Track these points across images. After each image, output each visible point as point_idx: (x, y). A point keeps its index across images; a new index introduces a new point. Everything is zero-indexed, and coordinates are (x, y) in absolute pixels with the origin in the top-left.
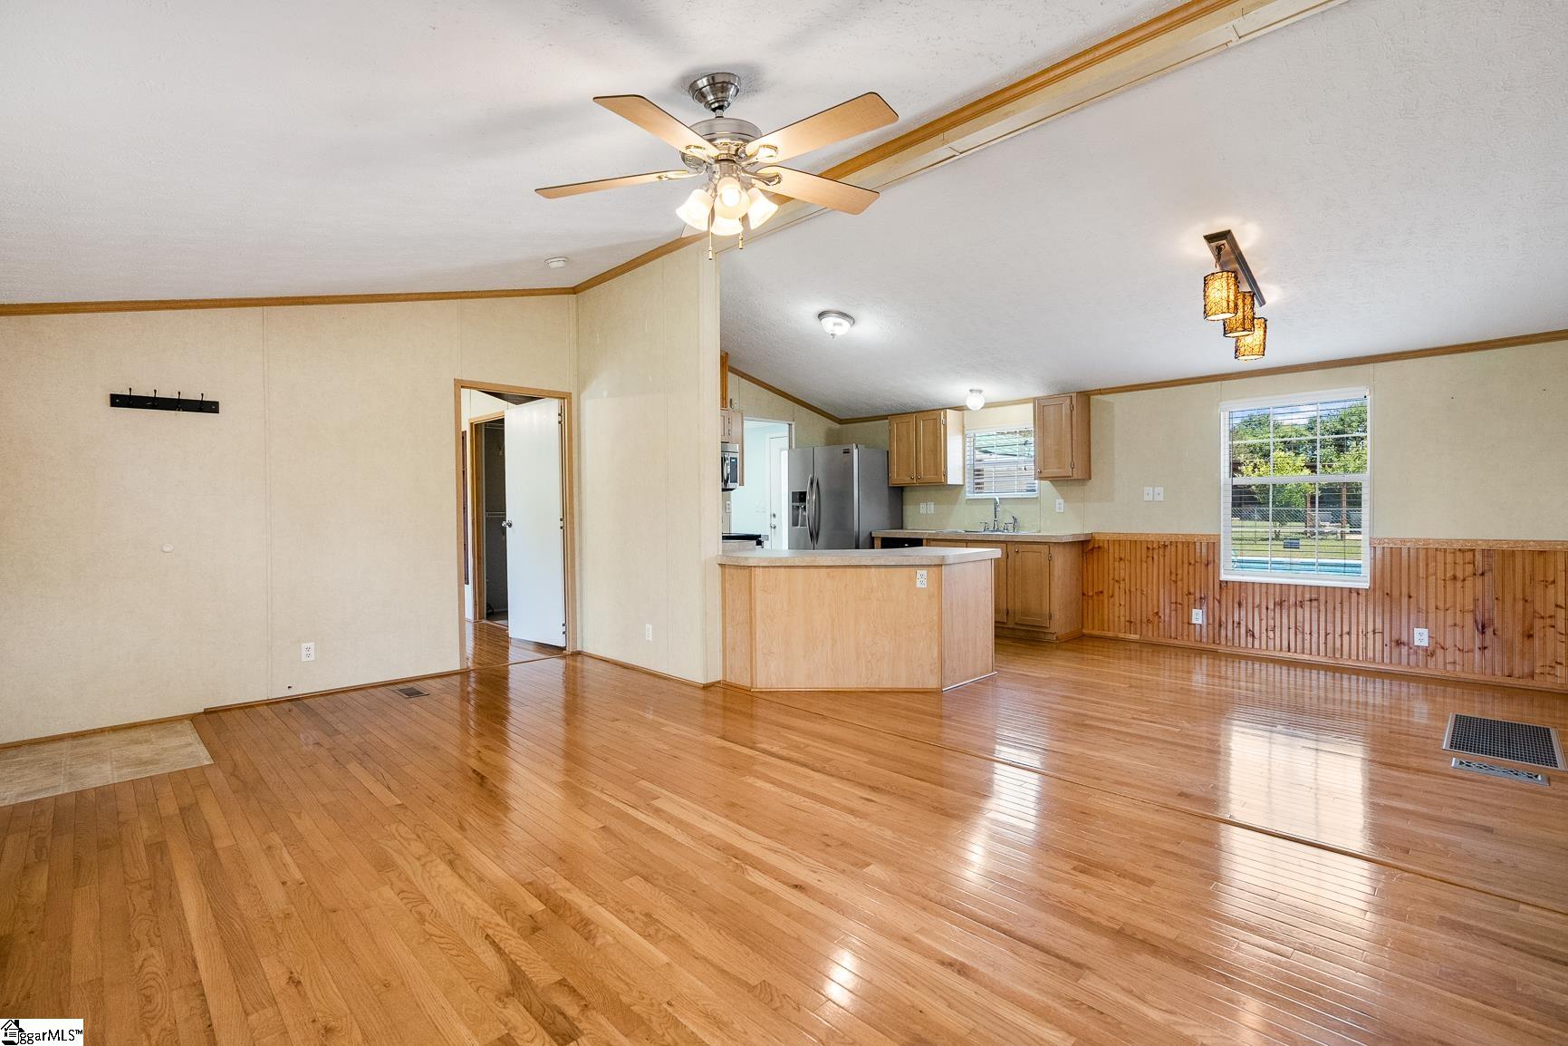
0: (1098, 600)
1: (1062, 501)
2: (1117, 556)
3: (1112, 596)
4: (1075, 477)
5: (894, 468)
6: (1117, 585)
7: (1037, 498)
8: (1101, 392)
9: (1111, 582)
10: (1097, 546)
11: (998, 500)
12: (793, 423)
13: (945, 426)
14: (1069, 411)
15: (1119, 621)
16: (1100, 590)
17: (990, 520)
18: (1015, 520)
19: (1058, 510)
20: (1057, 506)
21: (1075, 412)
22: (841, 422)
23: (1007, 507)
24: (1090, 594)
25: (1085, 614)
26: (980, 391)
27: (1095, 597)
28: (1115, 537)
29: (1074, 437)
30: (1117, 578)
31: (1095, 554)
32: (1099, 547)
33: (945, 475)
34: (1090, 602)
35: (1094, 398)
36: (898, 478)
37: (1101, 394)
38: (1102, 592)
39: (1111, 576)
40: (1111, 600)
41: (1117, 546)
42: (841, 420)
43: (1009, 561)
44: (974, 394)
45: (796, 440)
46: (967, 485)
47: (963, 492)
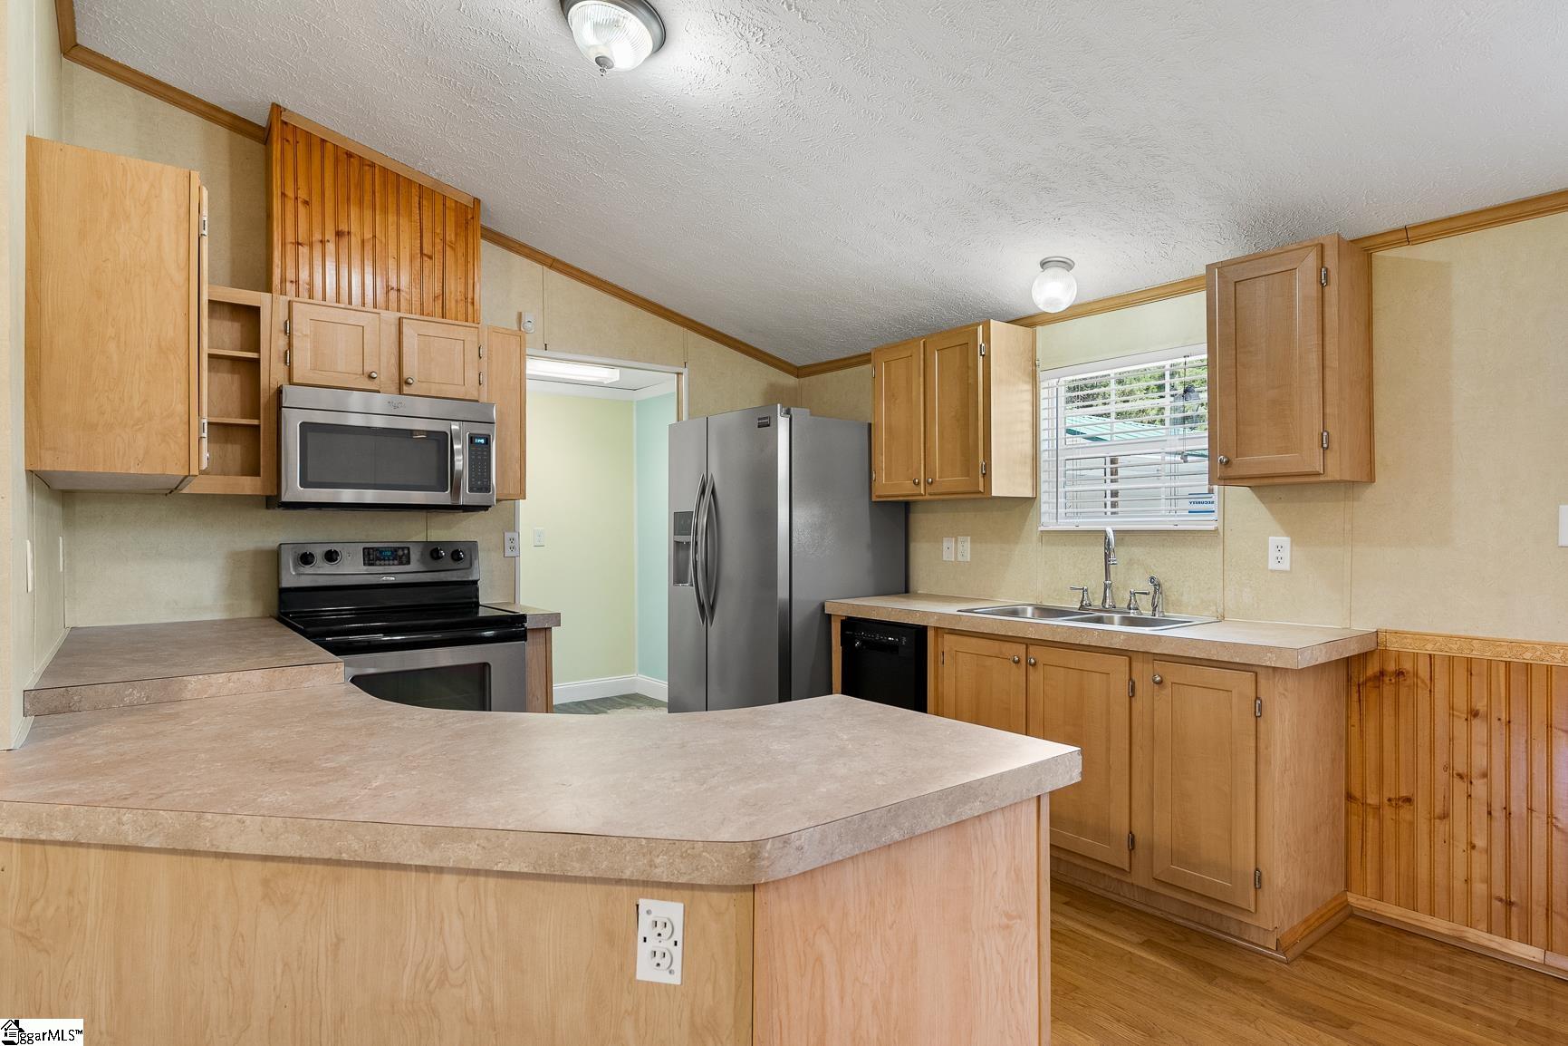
0: (1397, 822)
1: (1285, 541)
2: (1461, 703)
3: (1445, 816)
4: (1333, 473)
5: (881, 460)
6: (1459, 787)
7: (1216, 530)
8: (1408, 235)
9: (1441, 776)
10: (1391, 667)
11: (1111, 536)
12: (685, 371)
13: (987, 358)
14: (1313, 289)
15: (1469, 893)
16: (1403, 793)
17: (1095, 583)
18: (1157, 586)
19: (1273, 565)
20: (1272, 553)
21: (1332, 291)
22: (799, 372)
23: (1138, 552)
24: (1372, 799)
25: (1356, 854)
26: (1067, 265)
27: (1388, 813)
28: (1454, 649)
29: (1333, 362)
30: (1460, 767)
31: (1388, 690)
32: (1400, 673)
33: (987, 475)
34: (1371, 821)
35: (1384, 258)
36: (891, 484)
37: (1408, 241)
38: (1408, 800)
39: (1441, 759)
40: (1441, 827)
41: (1460, 674)
42: (798, 368)
43: (1137, 705)
44: (1051, 271)
45: (690, 404)
46: (1044, 497)
47: (1032, 513)
